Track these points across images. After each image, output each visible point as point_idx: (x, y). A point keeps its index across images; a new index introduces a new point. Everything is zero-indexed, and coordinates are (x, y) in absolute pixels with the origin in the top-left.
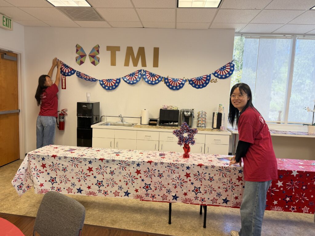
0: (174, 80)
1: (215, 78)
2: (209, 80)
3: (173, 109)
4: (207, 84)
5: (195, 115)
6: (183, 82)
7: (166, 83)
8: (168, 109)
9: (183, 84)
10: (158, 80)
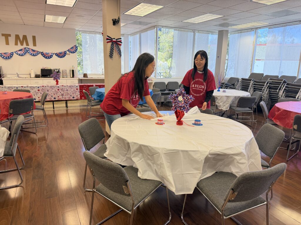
0: (47, 54)
1: (69, 53)
2: (66, 54)
3: (48, 69)
4: (65, 56)
5: (61, 71)
6: (52, 55)
7: (42, 55)
8: (46, 69)
9: (52, 56)
10: (37, 53)
